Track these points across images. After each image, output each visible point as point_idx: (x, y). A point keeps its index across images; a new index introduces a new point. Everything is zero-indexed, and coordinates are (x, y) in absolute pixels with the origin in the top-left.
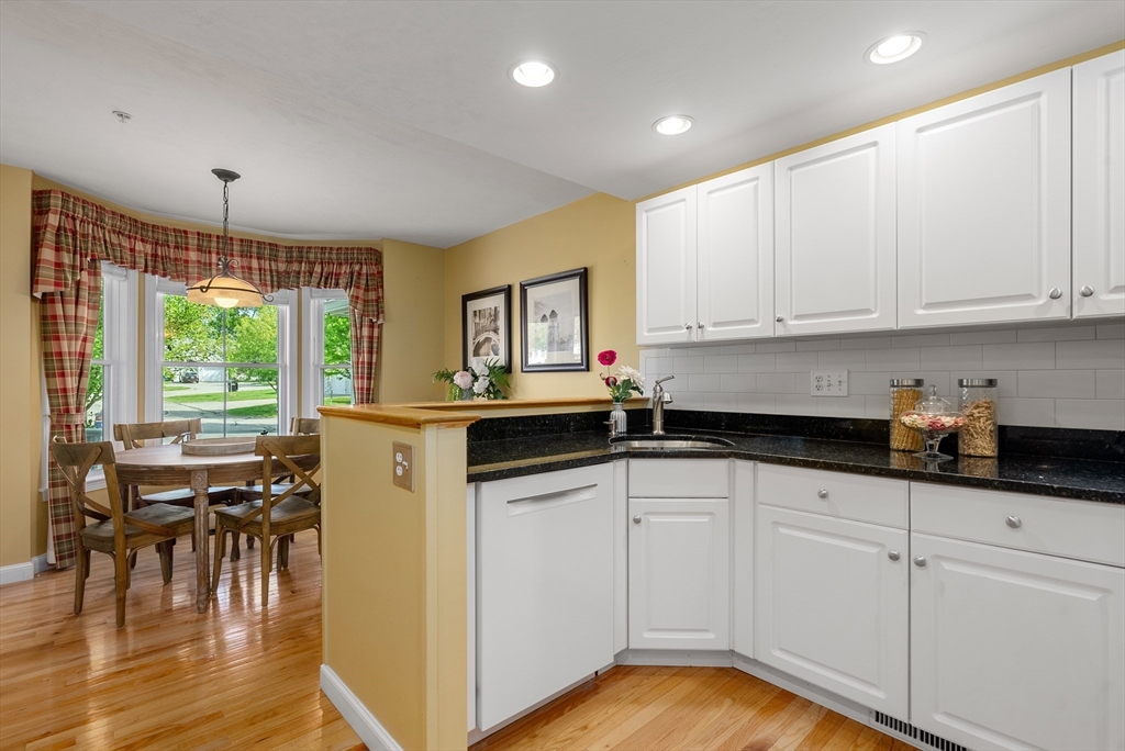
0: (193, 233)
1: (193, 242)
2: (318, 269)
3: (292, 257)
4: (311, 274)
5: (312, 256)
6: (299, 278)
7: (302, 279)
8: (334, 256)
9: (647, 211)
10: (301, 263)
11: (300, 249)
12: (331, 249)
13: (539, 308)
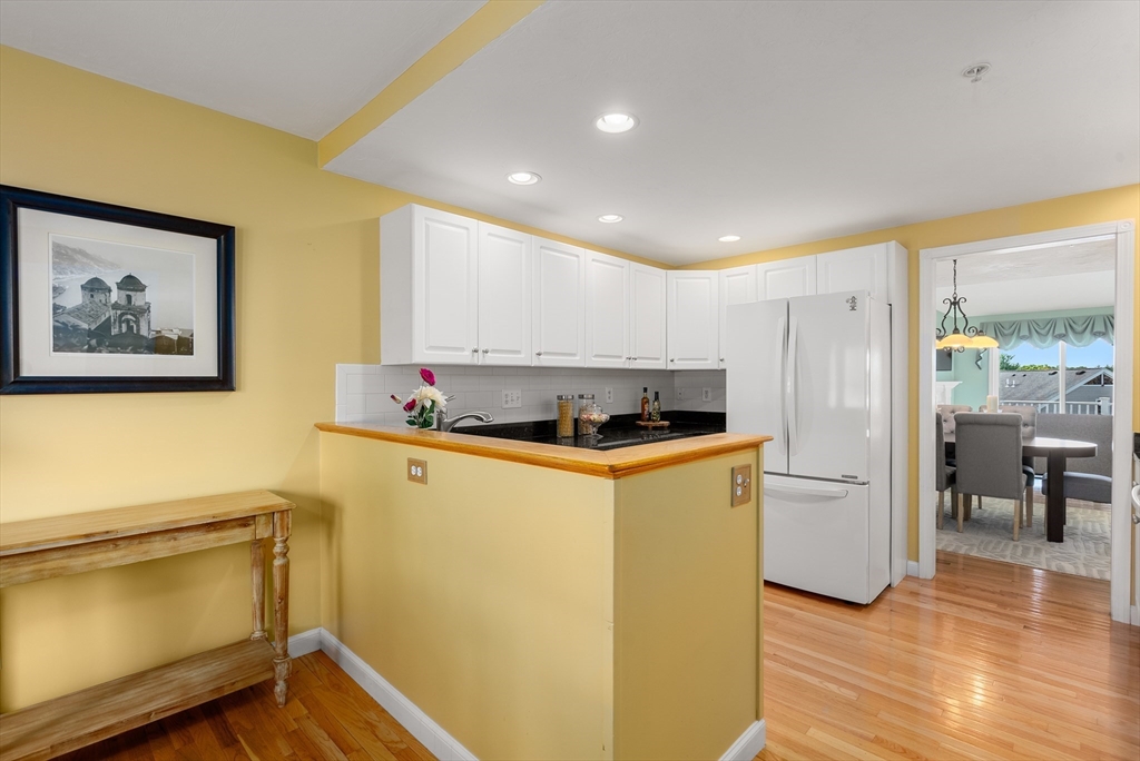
9: (427, 219)
13: (73, 260)
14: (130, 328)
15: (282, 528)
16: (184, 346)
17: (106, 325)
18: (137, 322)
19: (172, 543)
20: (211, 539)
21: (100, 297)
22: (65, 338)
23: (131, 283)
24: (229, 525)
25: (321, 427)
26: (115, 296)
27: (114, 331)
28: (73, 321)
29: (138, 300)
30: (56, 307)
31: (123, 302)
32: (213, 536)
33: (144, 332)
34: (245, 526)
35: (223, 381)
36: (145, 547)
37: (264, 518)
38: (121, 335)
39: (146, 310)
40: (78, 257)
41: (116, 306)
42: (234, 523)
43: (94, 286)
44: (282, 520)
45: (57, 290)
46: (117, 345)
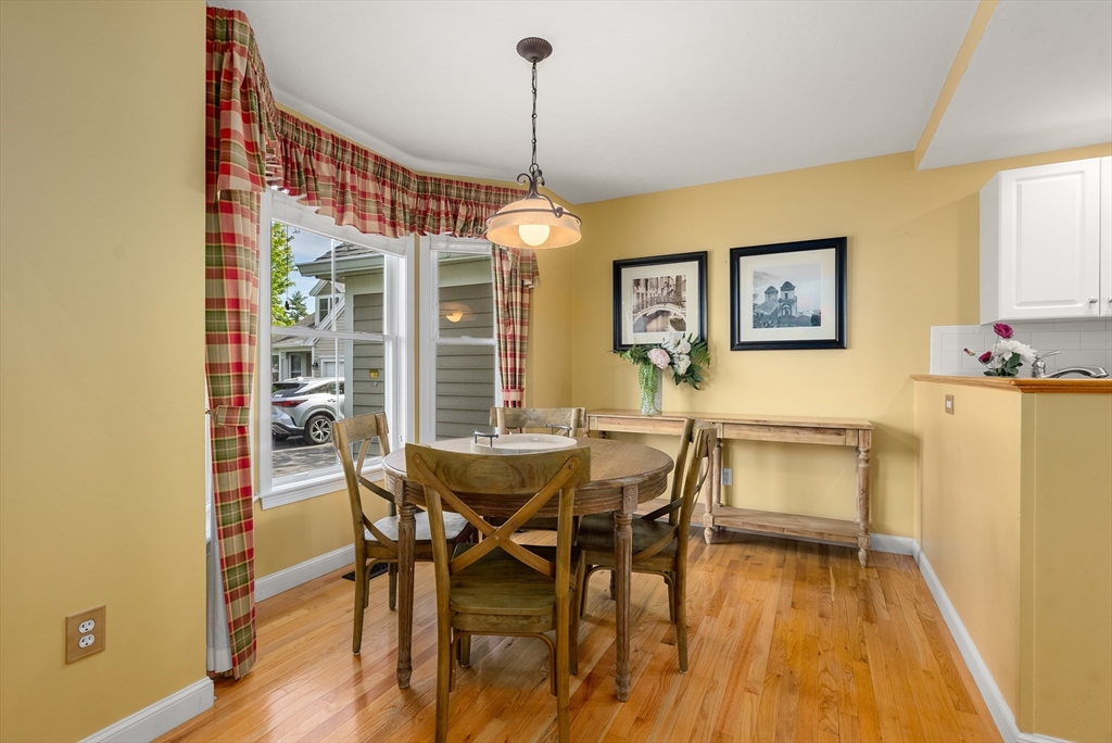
0: (327, 136)
1: (326, 149)
2: (462, 210)
3: (425, 191)
4: (455, 217)
5: (454, 192)
6: (439, 220)
7: (443, 222)
8: (483, 197)
9: (1018, 180)
10: (439, 200)
11: (438, 181)
12: (478, 186)
13: (761, 279)
14: (787, 312)
15: (864, 442)
16: (816, 321)
17: (776, 312)
18: (790, 309)
19: (796, 435)
20: (817, 438)
21: (773, 296)
22: (759, 321)
23: (788, 286)
24: (829, 431)
25: (917, 378)
26: (780, 295)
27: (779, 315)
28: (761, 311)
29: (791, 295)
30: (754, 305)
31: (784, 298)
32: (819, 436)
33: (794, 314)
34: (839, 434)
35: (838, 343)
36: (783, 434)
37: (851, 432)
38: (783, 317)
39: (794, 301)
40: (764, 277)
41: (780, 301)
42: (831, 431)
43: (770, 291)
44: (864, 436)
45: (755, 296)
46: (780, 323)
